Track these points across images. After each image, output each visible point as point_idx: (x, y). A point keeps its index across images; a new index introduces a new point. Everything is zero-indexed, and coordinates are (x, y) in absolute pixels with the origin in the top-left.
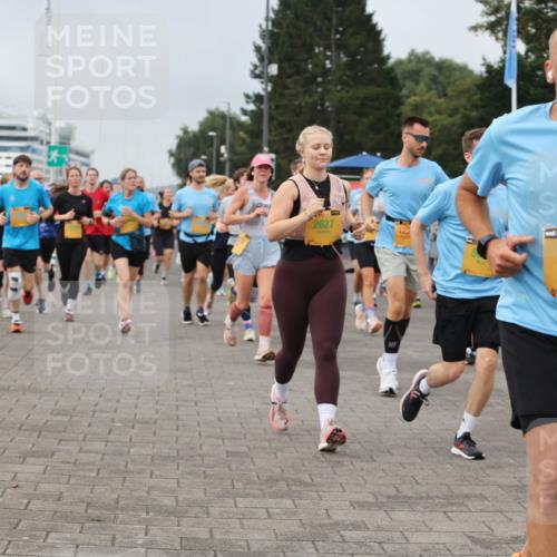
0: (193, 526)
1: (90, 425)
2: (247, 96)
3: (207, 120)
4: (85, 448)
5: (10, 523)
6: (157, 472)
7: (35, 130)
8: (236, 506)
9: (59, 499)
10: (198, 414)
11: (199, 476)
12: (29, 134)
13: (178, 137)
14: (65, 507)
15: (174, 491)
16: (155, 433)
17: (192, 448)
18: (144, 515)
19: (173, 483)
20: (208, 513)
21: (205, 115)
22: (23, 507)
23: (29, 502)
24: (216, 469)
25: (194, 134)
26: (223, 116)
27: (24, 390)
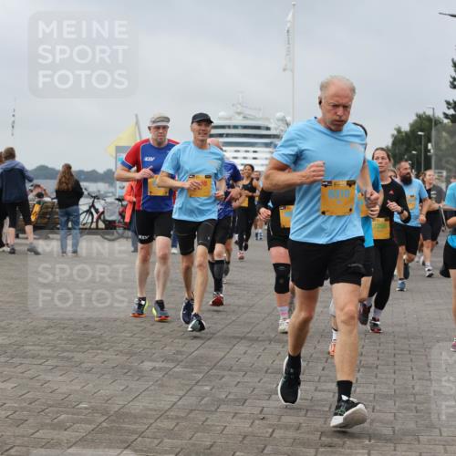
0: (406, 451)
1: (323, 370)
2: (448, 103)
3: (416, 122)
4: (319, 388)
5: (258, 448)
6: (378, 408)
7: (276, 129)
8: (441, 435)
9: (298, 429)
10: (411, 360)
11: (412, 410)
12: (272, 132)
13: (393, 135)
14: (302, 435)
15: (392, 422)
16: (376, 377)
17: (406, 388)
18: (367, 442)
19: (390, 417)
20: (419, 441)
21: (415, 118)
22: (268, 435)
23: (273, 431)
24: (426, 405)
25: (406, 133)
26: (429, 119)
27: (270, 341)
